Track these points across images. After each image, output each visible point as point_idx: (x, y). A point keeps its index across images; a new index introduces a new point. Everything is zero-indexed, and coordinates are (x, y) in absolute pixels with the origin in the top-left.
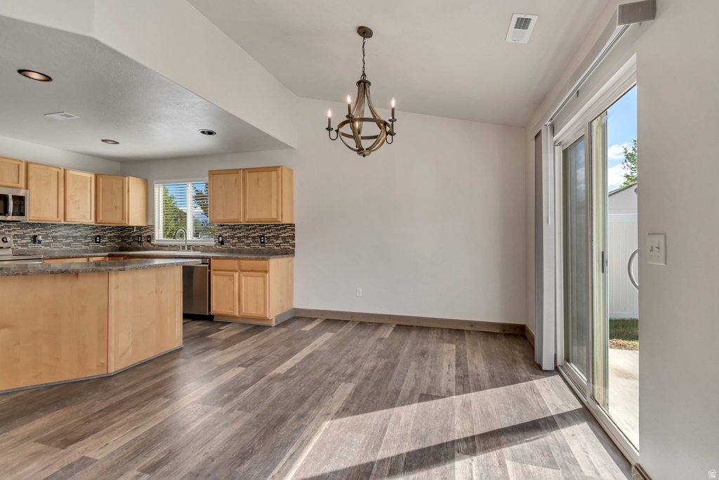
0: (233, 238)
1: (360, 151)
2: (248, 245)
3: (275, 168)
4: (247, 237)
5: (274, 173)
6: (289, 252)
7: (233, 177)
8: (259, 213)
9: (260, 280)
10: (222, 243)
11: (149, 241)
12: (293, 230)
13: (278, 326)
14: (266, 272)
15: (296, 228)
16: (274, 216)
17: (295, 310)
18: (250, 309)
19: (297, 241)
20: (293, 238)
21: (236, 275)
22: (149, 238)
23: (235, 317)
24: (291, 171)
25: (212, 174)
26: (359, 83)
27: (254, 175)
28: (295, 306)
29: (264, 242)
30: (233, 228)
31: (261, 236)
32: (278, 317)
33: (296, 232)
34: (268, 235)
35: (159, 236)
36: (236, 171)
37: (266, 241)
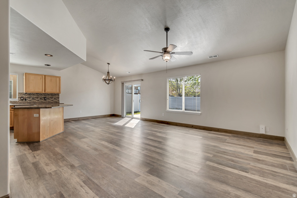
0: (30, 98)
2: (37, 100)
4: (37, 98)
5: (58, 79)
6: (57, 103)
8: (52, 90)
16: (58, 91)
29: (46, 100)
31: (45, 97)
33: (60, 96)
34: (48, 97)
37: (47, 99)
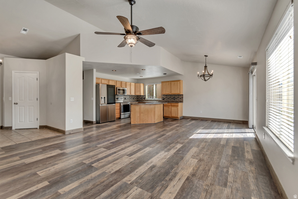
0: (166, 98)
1: (205, 80)
2: (171, 100)
3: (179, 81)
4: (170, 98)
5: (179, 82)
6: (182, 102)
7: (168, 83)
8: (175, 92)
9: (176, 108)
10: (164, 99)
11: (144, 99)
12: (183, 96)
13: (180, 119)
14: (178, 106)
15: (183, 95)
16: (179, 92)
17: (183, 116)
18: (174, 115)
19: (183, 99)
20: (183, 98)
21: (170, 107)
22: (144, 98)
23: (170, 117)
24: (182, 81)
25: (162, 82)
26: (205, 67)
27: (173, 83)
28: (183, 115)
30: (166, 95)
31: (174, 98)
32: (180, 117)
33: (183, 97)
34: (176, 97)
35: (147, 97)
36: (169, 82)
